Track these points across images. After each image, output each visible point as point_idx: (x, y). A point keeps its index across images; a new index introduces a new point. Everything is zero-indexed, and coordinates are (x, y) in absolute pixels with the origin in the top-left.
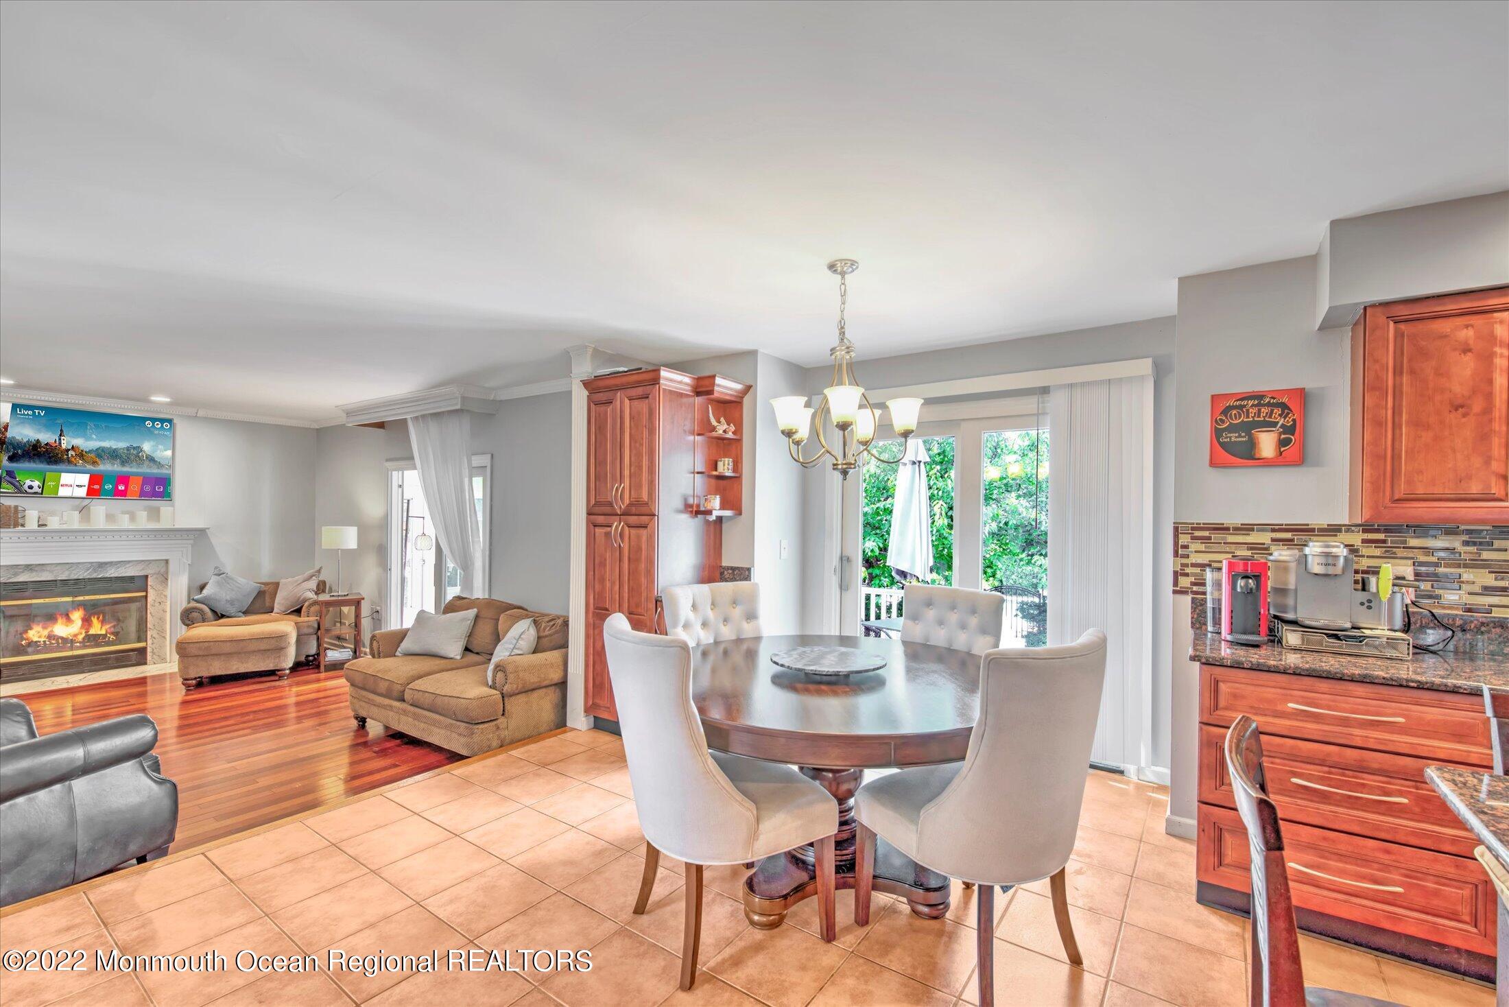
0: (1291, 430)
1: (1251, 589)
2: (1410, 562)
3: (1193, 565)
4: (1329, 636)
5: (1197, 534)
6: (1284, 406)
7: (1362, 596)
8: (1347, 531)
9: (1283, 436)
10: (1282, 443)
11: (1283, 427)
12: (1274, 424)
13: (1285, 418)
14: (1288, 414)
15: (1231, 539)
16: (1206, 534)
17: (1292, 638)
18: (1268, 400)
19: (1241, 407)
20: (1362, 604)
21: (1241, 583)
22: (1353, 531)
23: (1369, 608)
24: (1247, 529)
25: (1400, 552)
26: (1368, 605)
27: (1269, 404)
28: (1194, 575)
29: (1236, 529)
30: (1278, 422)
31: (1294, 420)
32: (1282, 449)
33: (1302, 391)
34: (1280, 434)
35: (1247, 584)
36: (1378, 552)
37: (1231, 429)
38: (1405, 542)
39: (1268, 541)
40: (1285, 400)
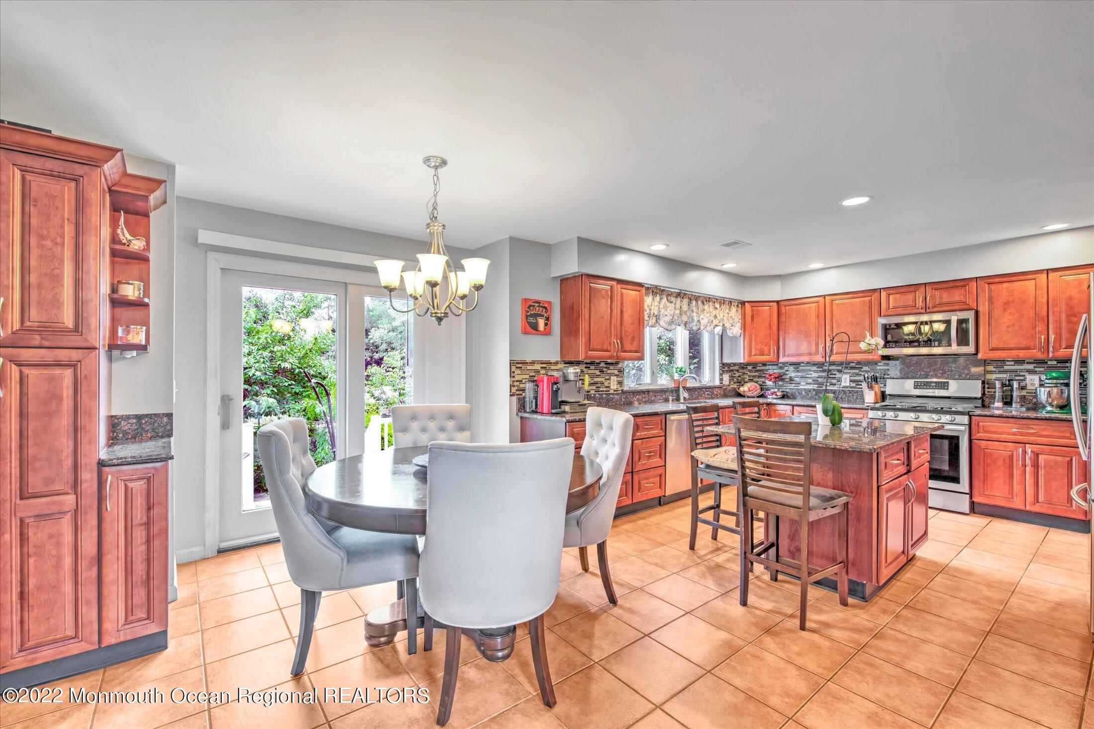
3: (517, 381)
5: (518, 365)
10: (545, 325)
15: (529, 368)
16: (520, 365)
19: (534, 306)
23: (579, 393)
24: (533, 363)
28: (517, 386)
32: (545, 328)
34: (545, 321)
37: (532, 316)
39: (539, 368)
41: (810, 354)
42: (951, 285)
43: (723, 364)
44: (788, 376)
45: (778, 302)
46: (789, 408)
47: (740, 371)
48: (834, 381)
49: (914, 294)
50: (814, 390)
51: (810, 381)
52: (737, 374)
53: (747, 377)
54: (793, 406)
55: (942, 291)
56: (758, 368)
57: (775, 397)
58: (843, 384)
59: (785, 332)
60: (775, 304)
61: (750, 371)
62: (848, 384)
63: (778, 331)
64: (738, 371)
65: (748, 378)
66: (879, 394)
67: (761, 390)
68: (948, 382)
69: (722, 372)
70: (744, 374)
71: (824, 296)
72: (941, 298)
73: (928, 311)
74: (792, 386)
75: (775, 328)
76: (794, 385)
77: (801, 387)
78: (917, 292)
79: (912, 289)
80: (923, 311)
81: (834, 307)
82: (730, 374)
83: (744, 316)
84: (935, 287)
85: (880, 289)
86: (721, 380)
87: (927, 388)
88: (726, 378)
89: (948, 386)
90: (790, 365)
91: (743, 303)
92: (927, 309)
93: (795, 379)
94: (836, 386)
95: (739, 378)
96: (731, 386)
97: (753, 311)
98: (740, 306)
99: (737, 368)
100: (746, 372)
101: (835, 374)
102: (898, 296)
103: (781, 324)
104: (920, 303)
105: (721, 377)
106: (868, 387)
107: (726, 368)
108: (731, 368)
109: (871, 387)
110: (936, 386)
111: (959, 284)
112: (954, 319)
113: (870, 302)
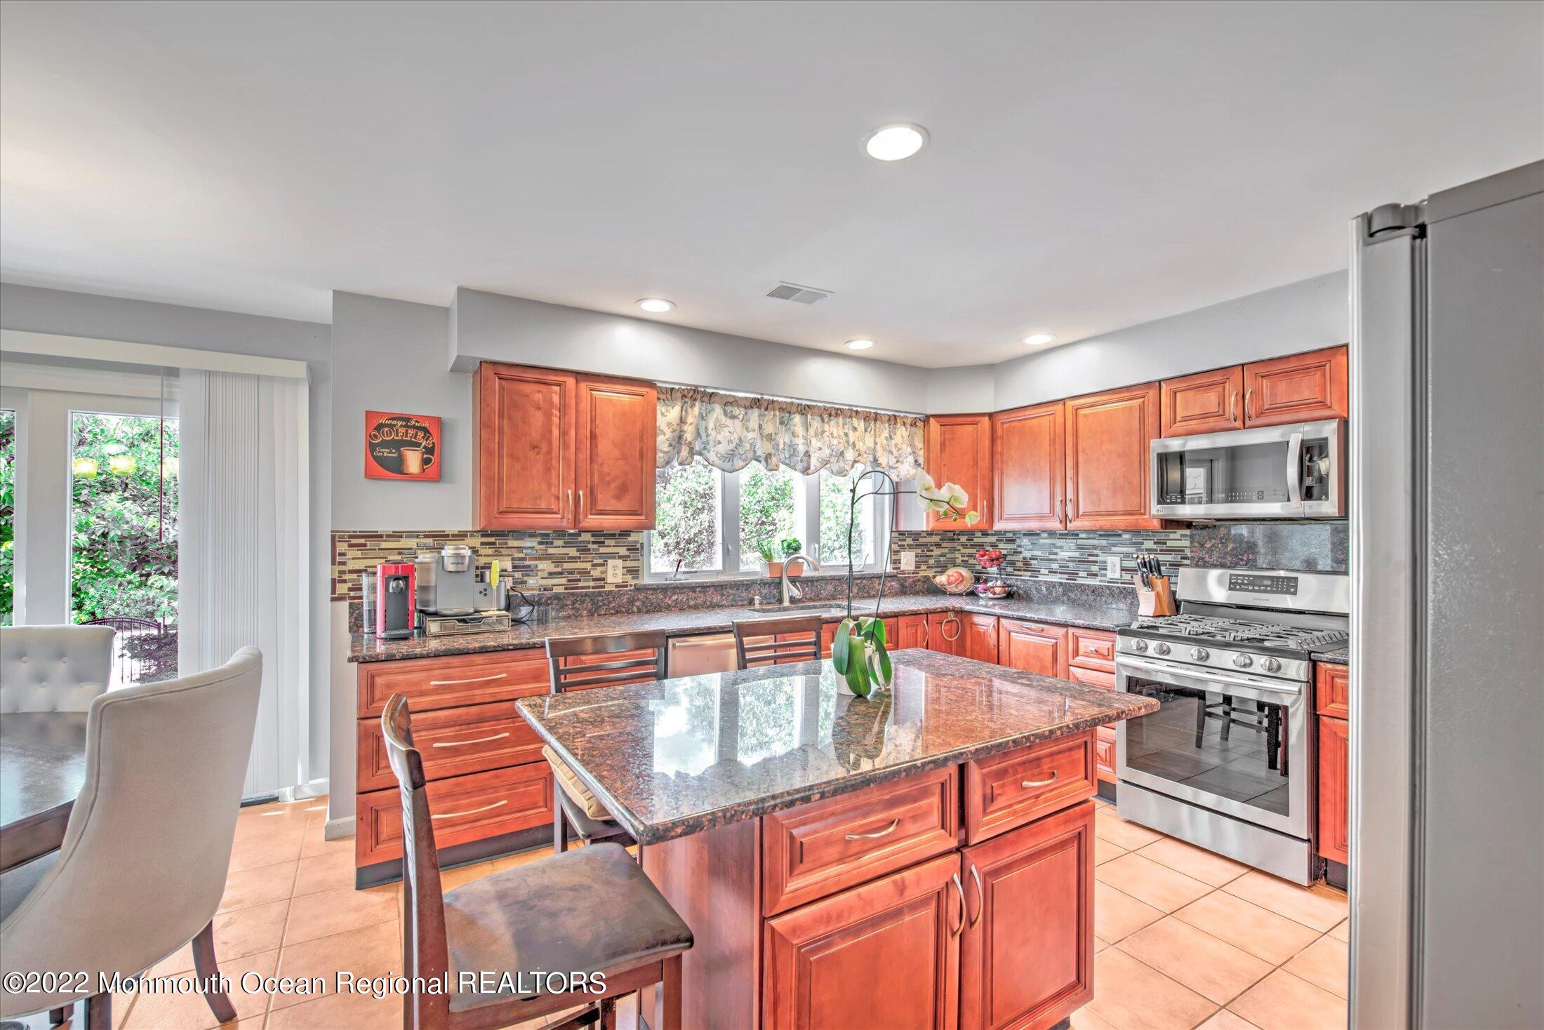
0: (430, 451)
1: (402, 589)
2: (510, 558)
3: (350, 571)
4: (460, 621)
5: (354, 541)
6: (425, 430)
7: (481, 586)
8: (471, 536)
9: (425, 456)
10: (426, 462)
11: (425, 447)
12: (418, 445)
13: (427, 440)
14: (429, 437)
15: (384, 545)
16: (362, 541)
17: (433, 627)
18: (413, 423)
19: (391, 426)
20: (481, 592)
21: (393, 584)
22: (475, 536)
23: (485, 595)
24: (397, 536)
25: (504, 551)
26: (484, 593)
27: (414, 427)
28: (352, 580)
29: (389, 536)
30: (421, 444)
31: (433, 443)
32: (425, 467)
33: (439, 419)
34: (423, 453)
35: (398, 585)
36: (490, 552)
37: (386, 444)
38: (506, 543)
39: (414, 546)
40: (426, 425)
41: (1041, 517)
42: (1293, 364)
43: (902, 534)
44: (1020, 557)
45: (991, 415)
46: (991, 621)
47: (943, 545)
48: (1095, 569)
49: (1220, 389)
50: (1061, 583)
51: (1055, 566)
52: (937, 552)
53: (958, 555)
54: (999, 617)
55: (1276, 378)
56: (976, 540)
57: (991, 596)
58: (1110, 575)
59: (1002, 474)
60: (987, 419)
61: (964, 545)
62: (1117, 576)
63: (992, 471)
64: (938, 545)
65: (961, 558)
66: (1165, 598)
67: (978, 580)
68: (1296, 579)
69: (895, 547)
70: (954, 550)
71: (1063, 401)
72: (1274, 395)
73: (1248, 423)
74: (1026, 576)
75: (984, 463)
76: (1029, 573)
77: (1041, 578)
78: (1227, 386)
79: (1217, 378)
80: (1238, 424)
81: (1080, 420)
82: (919, 551)
83: (927, 442)
84: (1262, 370)
85: (1160, 382)
86: (896, 562)
87: (1253, 591)
88: (908, 560)
89: (1296, 587)
90: (1024, 534)
91: (926, 420)
92: (1247, 419)
93: (1032, 562)
94: (1099, 578)
95: (942, 559)
96: (922, 574)
97: (943, 434)
98: (920, 424)
99: (936, 539)
100: (958, 548)
101: (1097, 556)
102: (1191, 393)
103: (997, 457)
104: (1232, 407)
105: (893, 557)
106: (1144, 584)
107: (909, 541)
108: (921, 540)
109: (1147, 583)
110: (1271, 586)
111: (1310, 361)
112: (1295, 440)
113: (1142, 408)
